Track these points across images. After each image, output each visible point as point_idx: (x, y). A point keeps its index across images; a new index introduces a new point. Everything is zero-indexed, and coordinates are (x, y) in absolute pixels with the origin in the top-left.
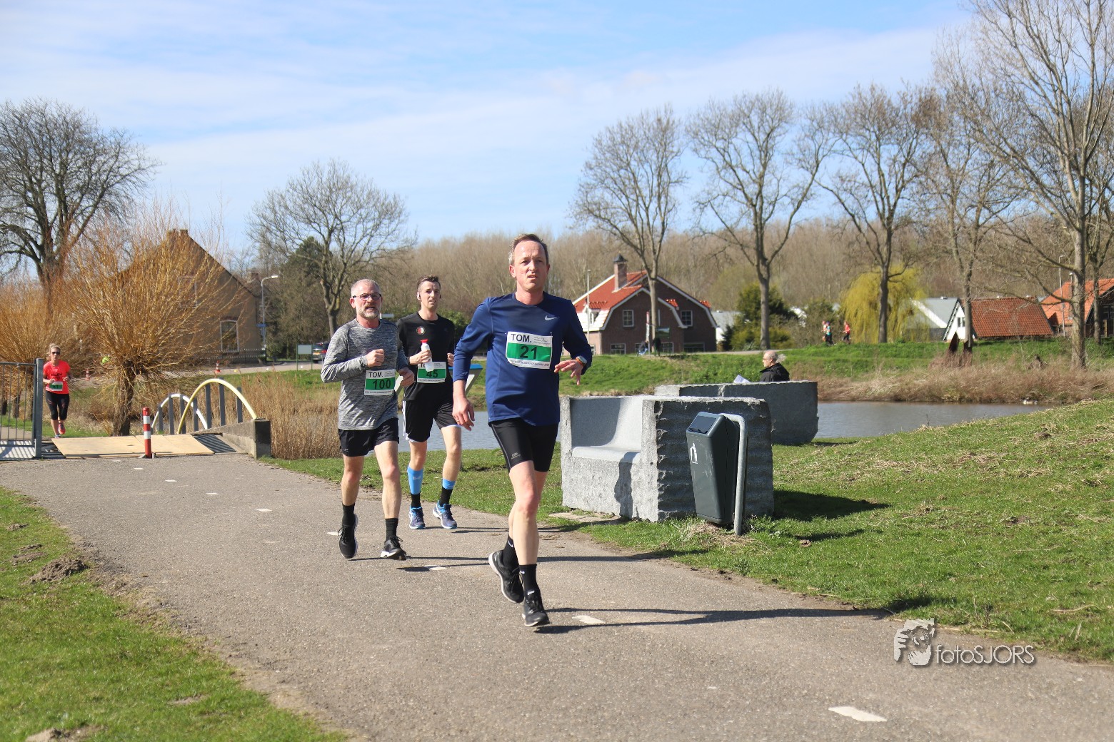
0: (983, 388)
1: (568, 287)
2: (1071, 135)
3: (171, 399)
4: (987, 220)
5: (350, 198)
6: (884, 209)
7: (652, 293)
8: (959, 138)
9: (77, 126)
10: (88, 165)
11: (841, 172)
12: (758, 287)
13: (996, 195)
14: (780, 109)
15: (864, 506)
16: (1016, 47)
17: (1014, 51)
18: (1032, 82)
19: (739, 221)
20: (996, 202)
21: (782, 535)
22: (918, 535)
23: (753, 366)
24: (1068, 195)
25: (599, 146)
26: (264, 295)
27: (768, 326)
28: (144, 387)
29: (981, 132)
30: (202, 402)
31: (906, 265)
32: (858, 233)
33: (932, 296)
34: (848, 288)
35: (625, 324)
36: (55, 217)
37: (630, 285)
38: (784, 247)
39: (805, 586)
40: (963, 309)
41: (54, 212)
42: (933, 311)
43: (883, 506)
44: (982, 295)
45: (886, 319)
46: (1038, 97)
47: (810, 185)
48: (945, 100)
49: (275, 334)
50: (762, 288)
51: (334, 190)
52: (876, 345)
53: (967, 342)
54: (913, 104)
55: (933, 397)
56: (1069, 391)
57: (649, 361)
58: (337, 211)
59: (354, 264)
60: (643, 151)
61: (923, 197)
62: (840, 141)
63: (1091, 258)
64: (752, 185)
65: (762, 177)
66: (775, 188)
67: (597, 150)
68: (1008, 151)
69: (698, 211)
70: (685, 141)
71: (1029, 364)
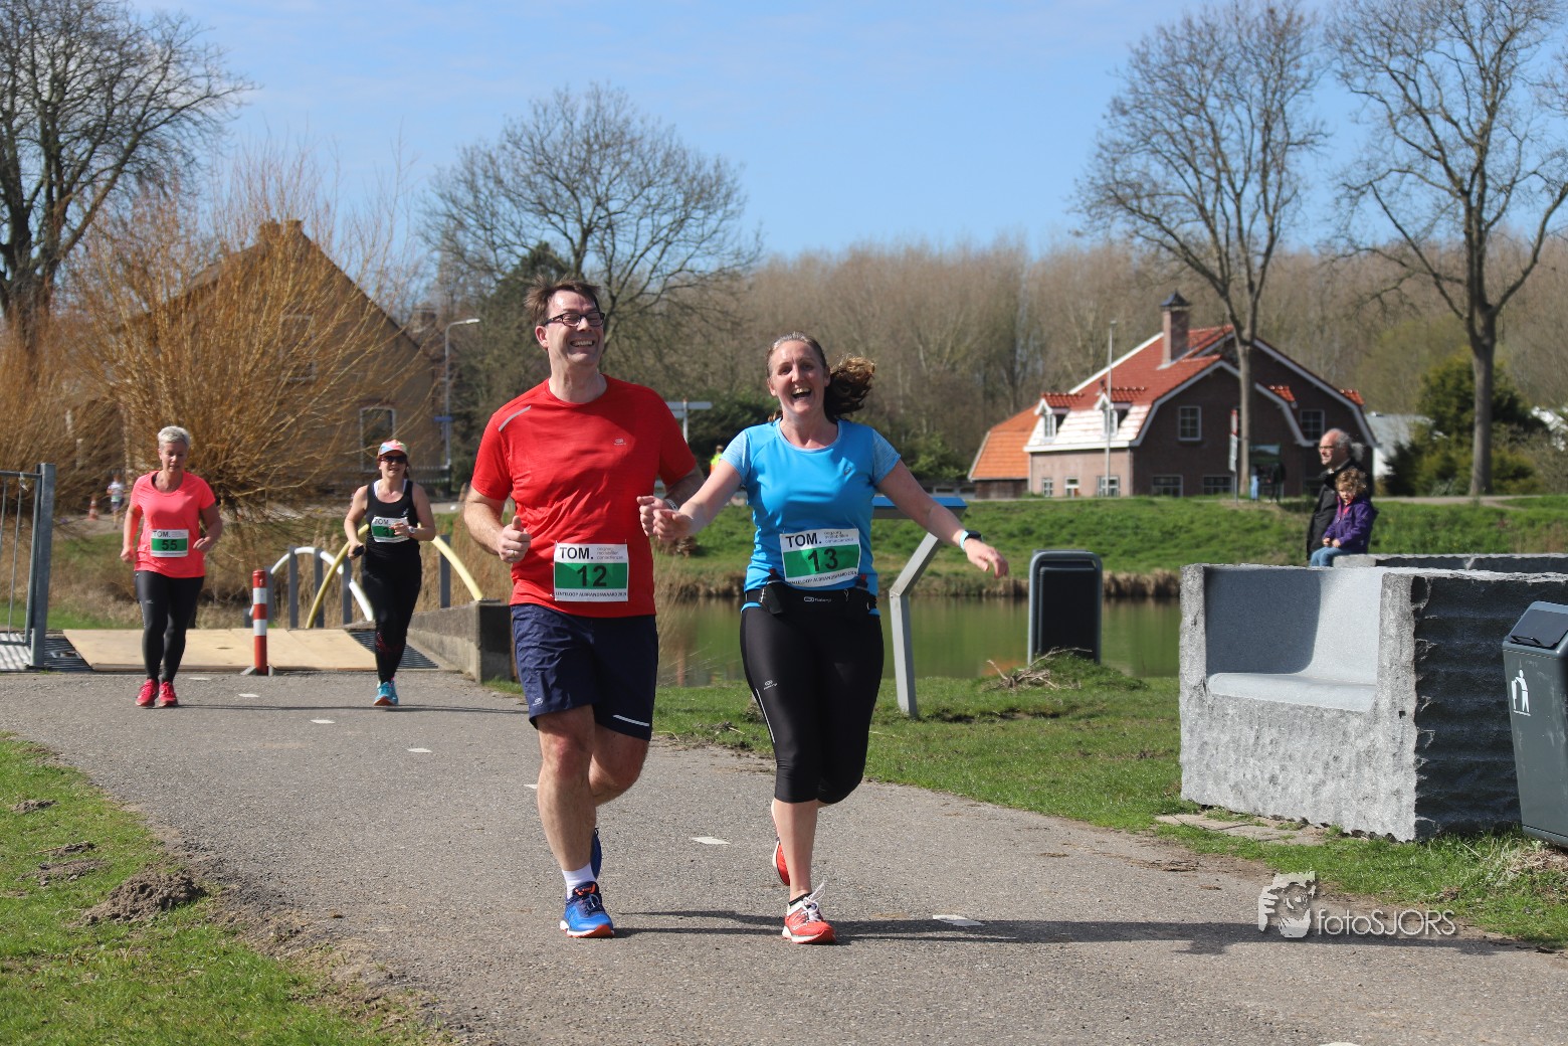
1: (1056, 359)
3: (294, 558)
5: (628, 164)
7: (1242, 373)
10: (107, 84)
12: (1470, 365)
19: (1432, 225)
23: (1457, 528)
25: (1143, 66)
26: (449, 357)
27: (1487, 445)
35: (1184, 434)
36: (37, 190)
37: (1194, 355)
38: (1528, 280)
41: (37, 178)
50: (1477, 366)
51: (596, 147)
57: (1235, 512)
58: (601, 189)
59: (631, 300)
60: (1234, 76)
64: (1463, 151)
65: (1486, 131)
66: (1511, 156)
67: (1137, 75)
69: (1345, 202)
70: (1323, 58)
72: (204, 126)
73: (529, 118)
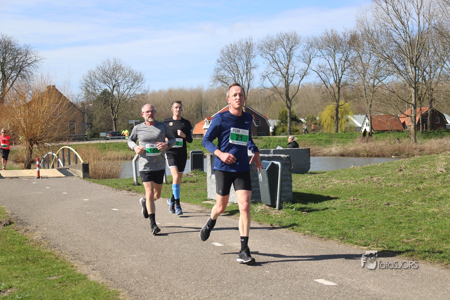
0: (376, 151)
1: (210, 110)
2: (411, 50)
3: (48, 155)
4: (378, 83)
5: (122, 73)
6: (337, 79)
8: (366, 51)
9: (10, 43)
10: (14, 59)
11: (320, 64)
12: (286, 110)
13: (381, 74)
14: (295, 38)
15: (329, 198)
16: (389, 15)
17: (388, 16)
18: (395, 29)
19: (279, 83)
20: (381, 76)
21: (296, 210)
22: (350, 210)
23: (285, 142)
24: (409, 74)
25: (223, 53)
26: (87, 112)
27: (290, 126)
28: (37, 150)
29: (375, 48)
30: (61, 156)
31: (346, 102)
32: (327, 89)
33: (356, 114)
34: (323, 111)
38: (297, 94)
39: (305, 230)
40: (368, 119)
42: (356, 120)
43: (336, 198)
44: (376, 114)
45: (338, 123)
46: (397, 35)
47: (307, 69)
48: (361, 35)
49: (91, 128)
50: (288, 110)
51: (115, 70)
52: (334, 134)
53: (370, 132)
54: (348, 37)
55: (356, 154)
56: (410, 152)
58: (116, 78)
59: (123, 100)
60: (240, 55)
61: (352, 74)
62: (319, 52)
63: (418, 99)
64: (284, 69)
65: (288, 66)
66: (293, 70)
67: (222, 55)
68: (386, 56)
69: (262, 79)
70: (257, 51)
71: (394, 141)
72: (35, 67)
73: (101, 64)
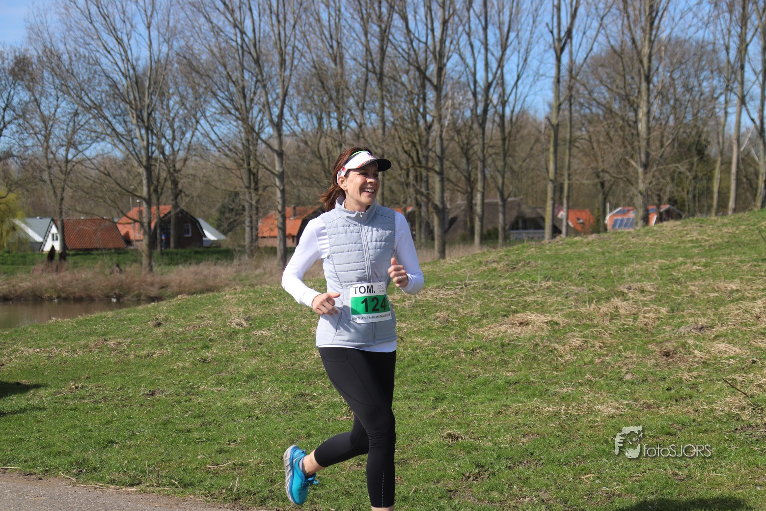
0: (77, 290)
2: (137, 95)
4: (74, 156)
8: (49, 90)
13: (80, 137)
17: (90, 26)
18: (105, 52)
20: (80, 143)
24: (135, 141)
29: (67, 86)
31: (10, 191)
33: (29, 216)
40: (57, 227)
42: (31, 228)
44: (72, 216)
46: (110, 64)
48: (36, 58)
53: (62, 253)
54: (9, 60)
55: (35, 299)
56: (142, 291)
61: (22, 136)
63: (154, 190)
68: (89, 102)
71: (110, 270)
